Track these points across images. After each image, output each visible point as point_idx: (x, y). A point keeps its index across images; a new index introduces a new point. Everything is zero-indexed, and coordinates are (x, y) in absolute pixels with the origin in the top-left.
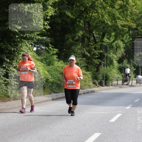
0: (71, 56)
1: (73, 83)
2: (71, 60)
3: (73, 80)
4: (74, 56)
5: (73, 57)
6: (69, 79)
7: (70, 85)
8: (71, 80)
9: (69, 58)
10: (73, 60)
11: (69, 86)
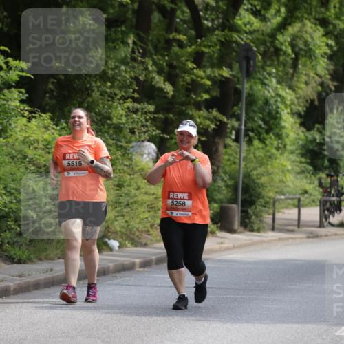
1: (184, 204)
2: (182, 133)
4: (192, 123)
5: (190, 125)
6: (174, 192)
7: (177, 210)
11: (172, 213)
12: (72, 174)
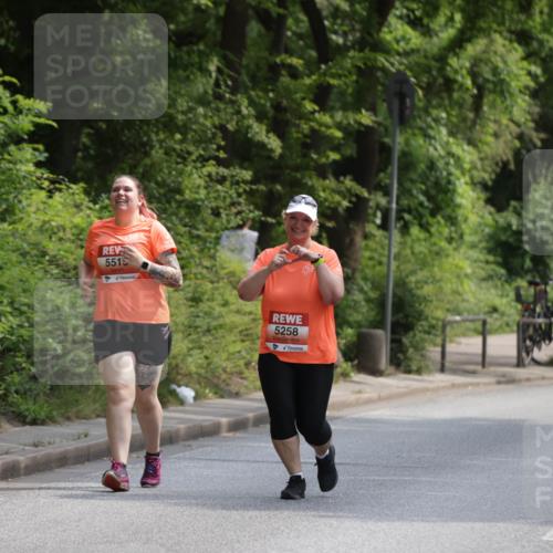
0: (297, 198)
1: (296, 331)
2: (294, 216)
3: (298, 319)
4: (310, 199)
5: (307, 203)
6: (279, 313)
7: (284, 341)
8: (290, 319)
9: (286, 207)
10: (307, 220)
11: (276, 346)
12: (113, 279)
